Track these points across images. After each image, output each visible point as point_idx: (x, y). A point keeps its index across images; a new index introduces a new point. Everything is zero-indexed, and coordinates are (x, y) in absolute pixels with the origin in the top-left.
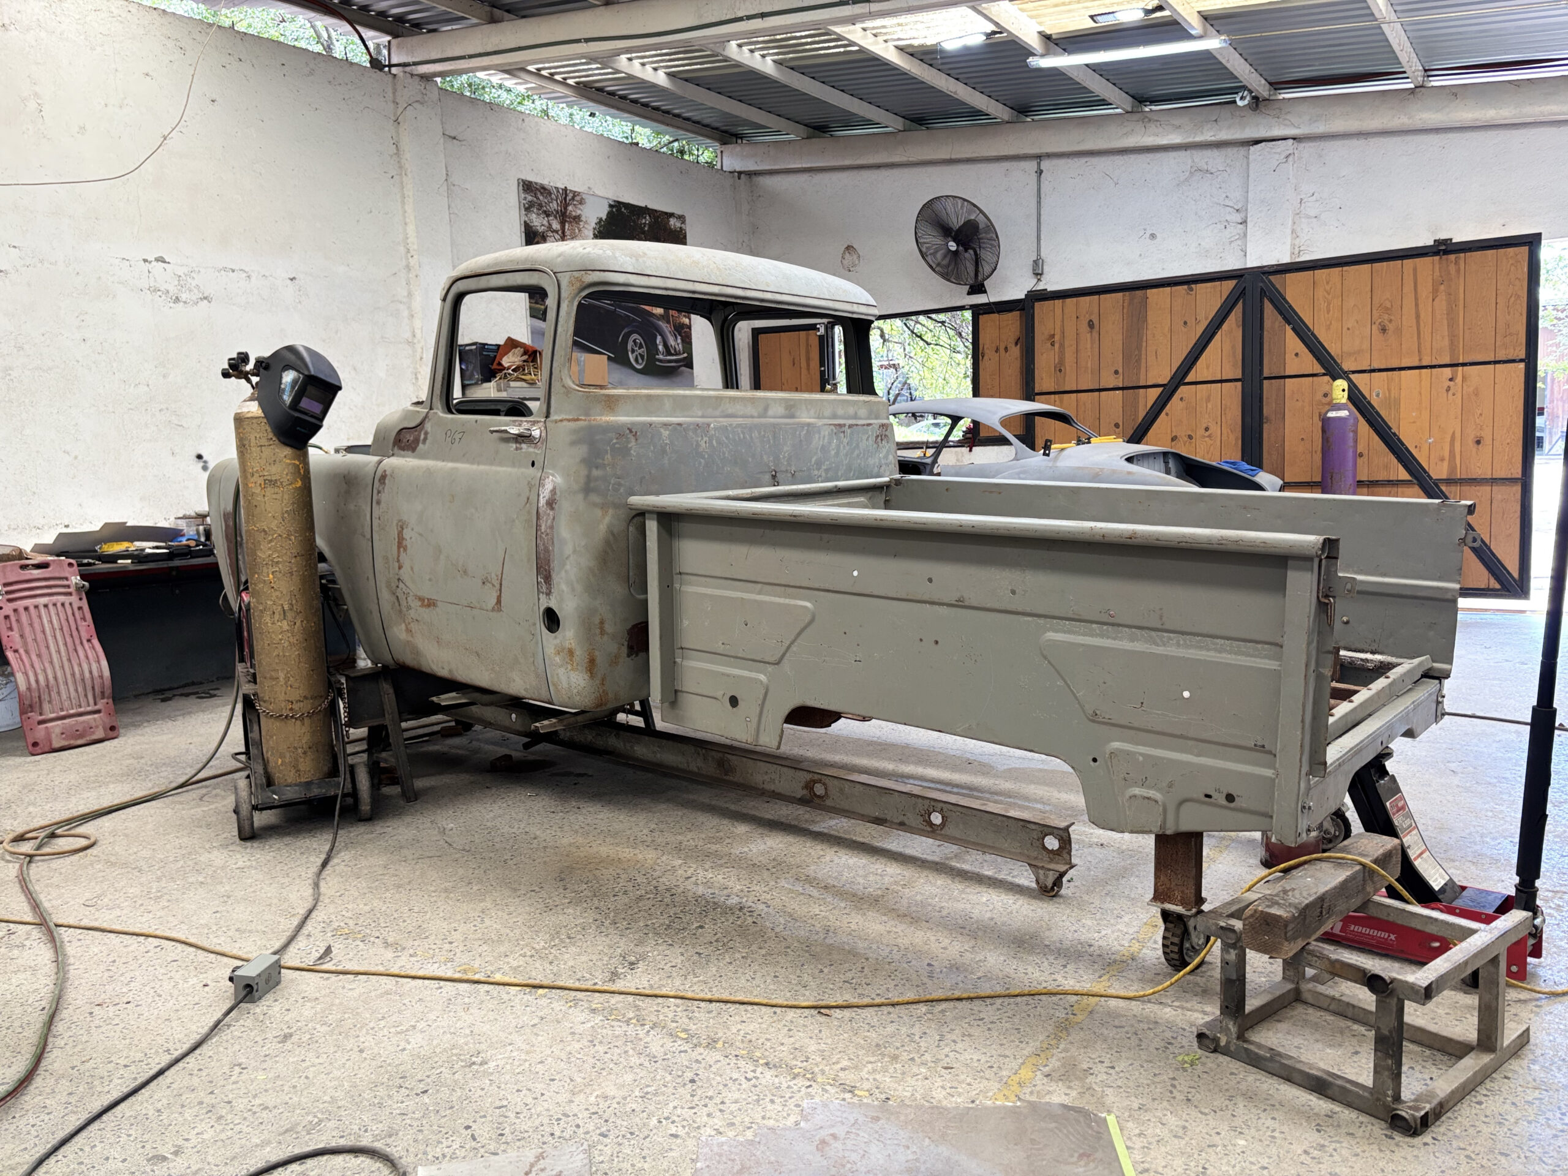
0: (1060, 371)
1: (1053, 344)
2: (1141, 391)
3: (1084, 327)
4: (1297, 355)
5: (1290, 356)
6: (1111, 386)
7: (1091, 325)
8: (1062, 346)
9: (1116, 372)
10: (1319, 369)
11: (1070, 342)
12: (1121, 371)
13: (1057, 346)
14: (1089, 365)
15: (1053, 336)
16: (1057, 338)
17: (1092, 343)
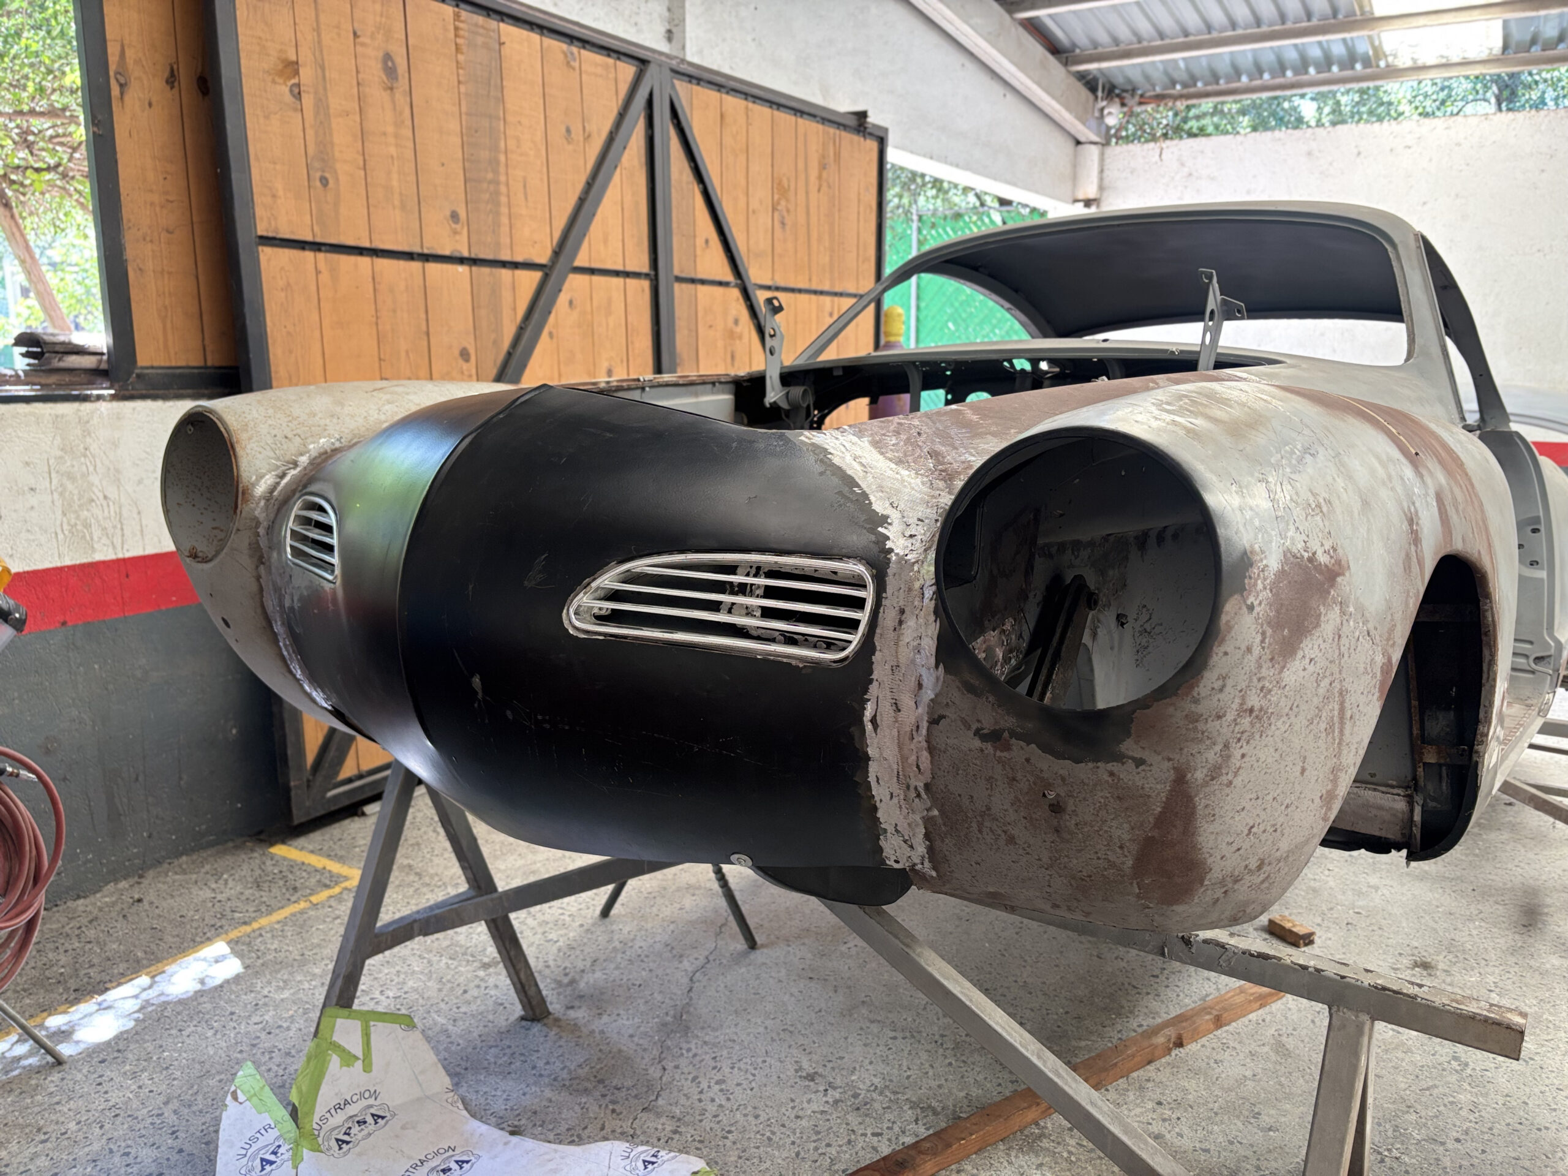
0: (324, 181)
1: (297, 93)
2: (505, 274)
3: (374, 71)
4: (707, 241)
5: (700, 242)
6: (447, 253)
7: (390, 71)
8: (321, 105)
9: (454, 216)
10: (729, 277)
11: (339, 100)
12: (462, 214)
13: (308, 100)
14: (395, 183)
15: (291, 68)
16: (307, 74)
17: (398, 124)
